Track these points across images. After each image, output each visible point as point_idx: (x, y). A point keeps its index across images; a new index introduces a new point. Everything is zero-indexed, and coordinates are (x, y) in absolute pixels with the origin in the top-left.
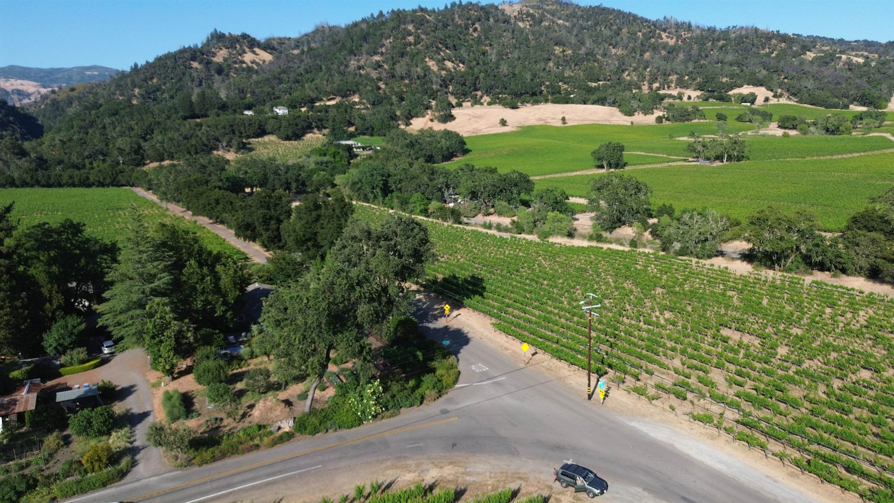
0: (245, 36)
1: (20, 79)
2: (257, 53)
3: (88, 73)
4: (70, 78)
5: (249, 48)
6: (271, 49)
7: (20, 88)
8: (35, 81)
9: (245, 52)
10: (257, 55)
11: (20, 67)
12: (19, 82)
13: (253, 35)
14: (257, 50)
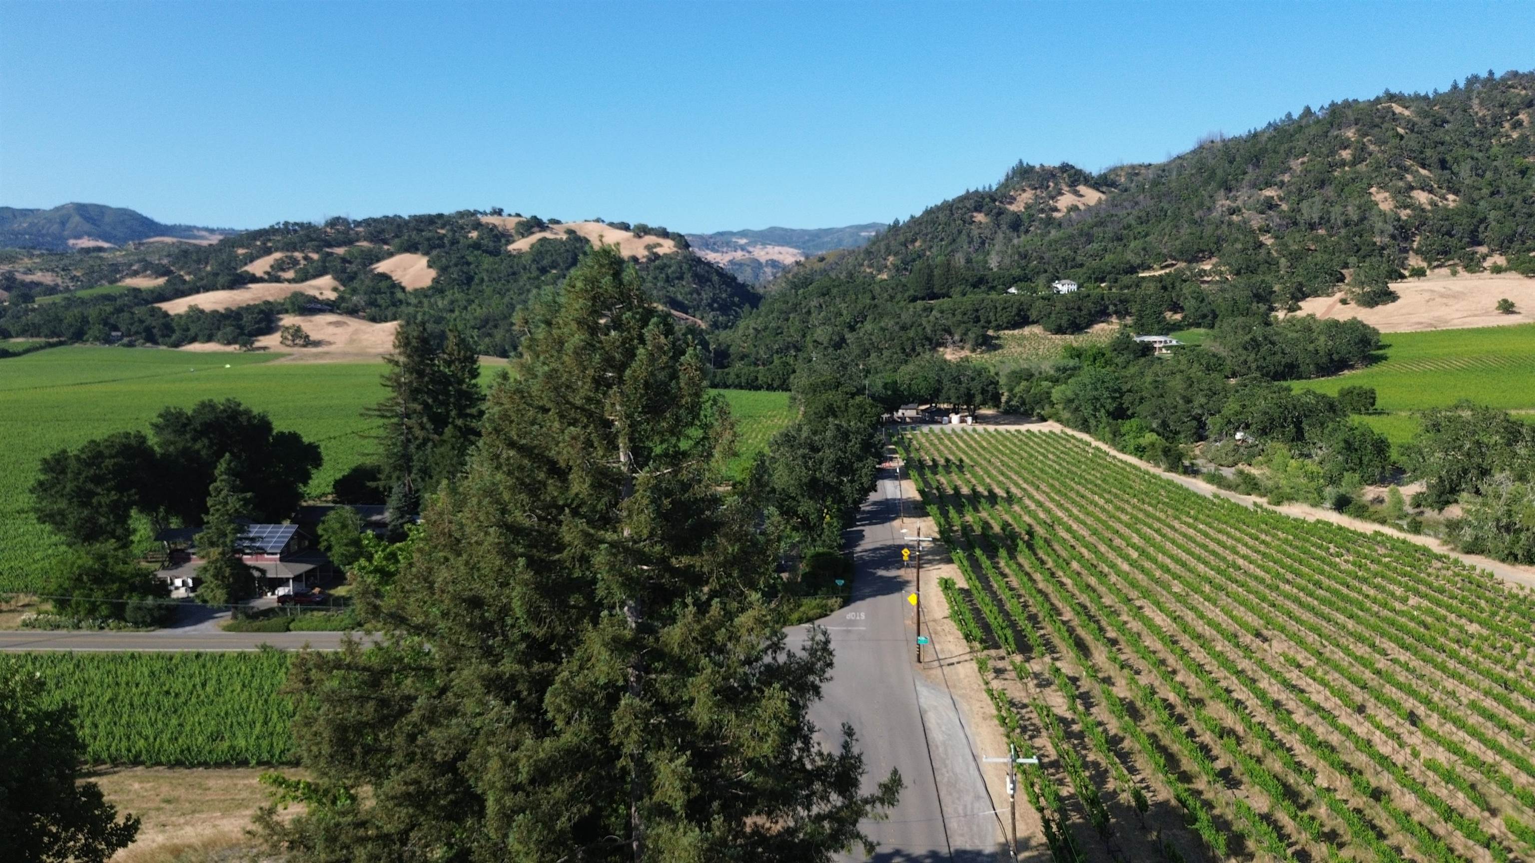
0: (1065, 168)
1: (779, 245)
2: (1081, 193)
3: (863, 234)
4: (840, 241)
5: (1070, 186)
6: (1108, 186)
7: (776, 257)
8: (796, 247)
9: (1061, 194)
10: (1082, 196)
11: (782, 229)
12: (777, 249)
13: (1079, 166)
14: (1082, 189)
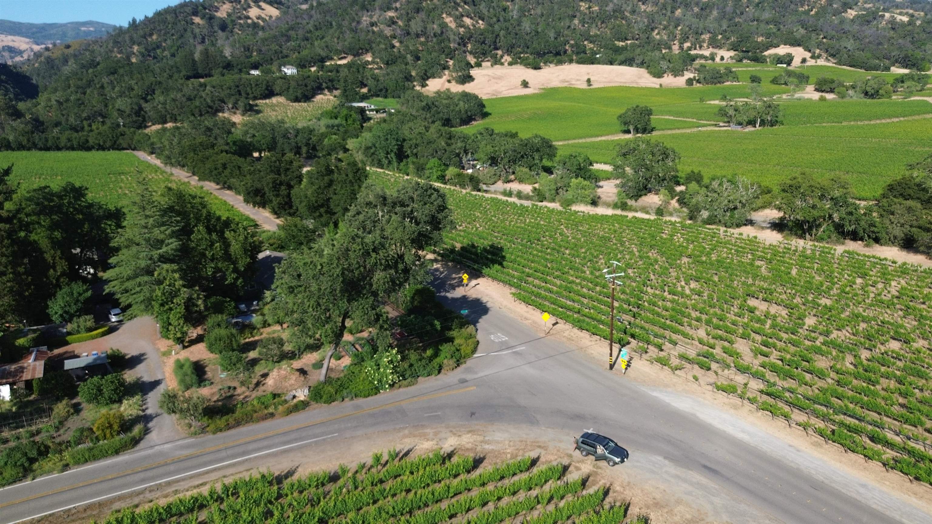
1: (11, 35)
2: (263, 7)
3: (83, 29)
4: (64, 35)
5: (254, 2)
6: (277, 4)
7: (11, 44)
8: (27, 37)
9: (250, 7)
11: (10, 22)
12: (10, 38)
